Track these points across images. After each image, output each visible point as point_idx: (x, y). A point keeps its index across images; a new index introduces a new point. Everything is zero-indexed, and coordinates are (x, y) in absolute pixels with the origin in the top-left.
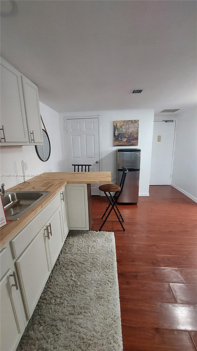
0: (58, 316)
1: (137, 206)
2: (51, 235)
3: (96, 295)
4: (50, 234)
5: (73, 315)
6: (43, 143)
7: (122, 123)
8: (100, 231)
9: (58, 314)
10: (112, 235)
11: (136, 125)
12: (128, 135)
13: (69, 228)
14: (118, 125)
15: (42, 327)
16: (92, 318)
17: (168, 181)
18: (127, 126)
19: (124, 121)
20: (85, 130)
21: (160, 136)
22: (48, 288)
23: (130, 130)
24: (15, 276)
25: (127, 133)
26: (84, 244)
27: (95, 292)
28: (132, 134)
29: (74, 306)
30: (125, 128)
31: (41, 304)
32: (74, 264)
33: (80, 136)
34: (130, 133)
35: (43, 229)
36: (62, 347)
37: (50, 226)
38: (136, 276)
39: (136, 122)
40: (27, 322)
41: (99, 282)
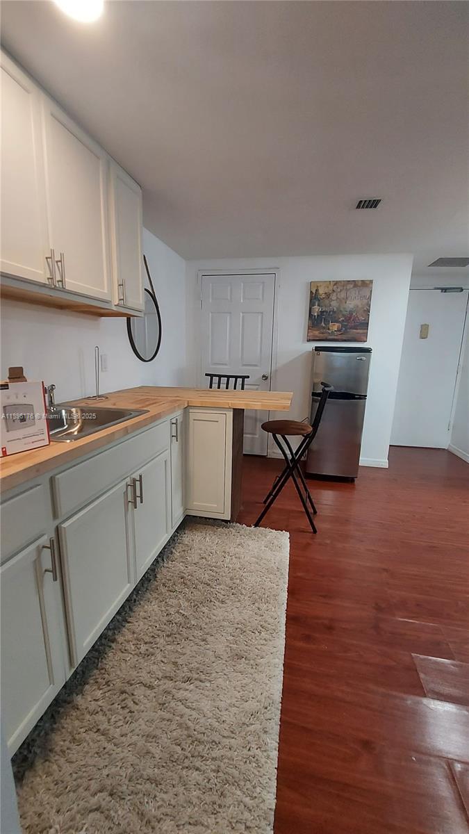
0: (137, 677)
1: (354, 485)
2: (142, 502)
3: (228, 650)
4: (138, 499)
5: (172, 680)
6: (142, 313)
7: (331, 288)
8: (256, 526)
9: (138, 673)
10: (284, 538)
11: (365, 292)
12: (343, 315)
13: (186, 509)
14: (321, 291)
15: (101, 691)
16: (213, 693)
17: (441, 439)
18: (343, 295)
19: (336, 283)
20: (242, 301)
21: (426, 325)
22: (123, 621)
23: (351, 305)
24: (56, 573)
25: (342, 309)
26: (215, 547)
27: (228, 644)
28: (354, 314)
29: (175, 663)
30: (337, 298)
31: (104, 649)
32: (188, 583)
33: (230, 313)
34: (348, 310)
35: (124, 483)
36: (138, 735)
37: (140, 481)
38: (330, 628)
39: (366, 285)
40: (70, 669)
41: (239, 626)
